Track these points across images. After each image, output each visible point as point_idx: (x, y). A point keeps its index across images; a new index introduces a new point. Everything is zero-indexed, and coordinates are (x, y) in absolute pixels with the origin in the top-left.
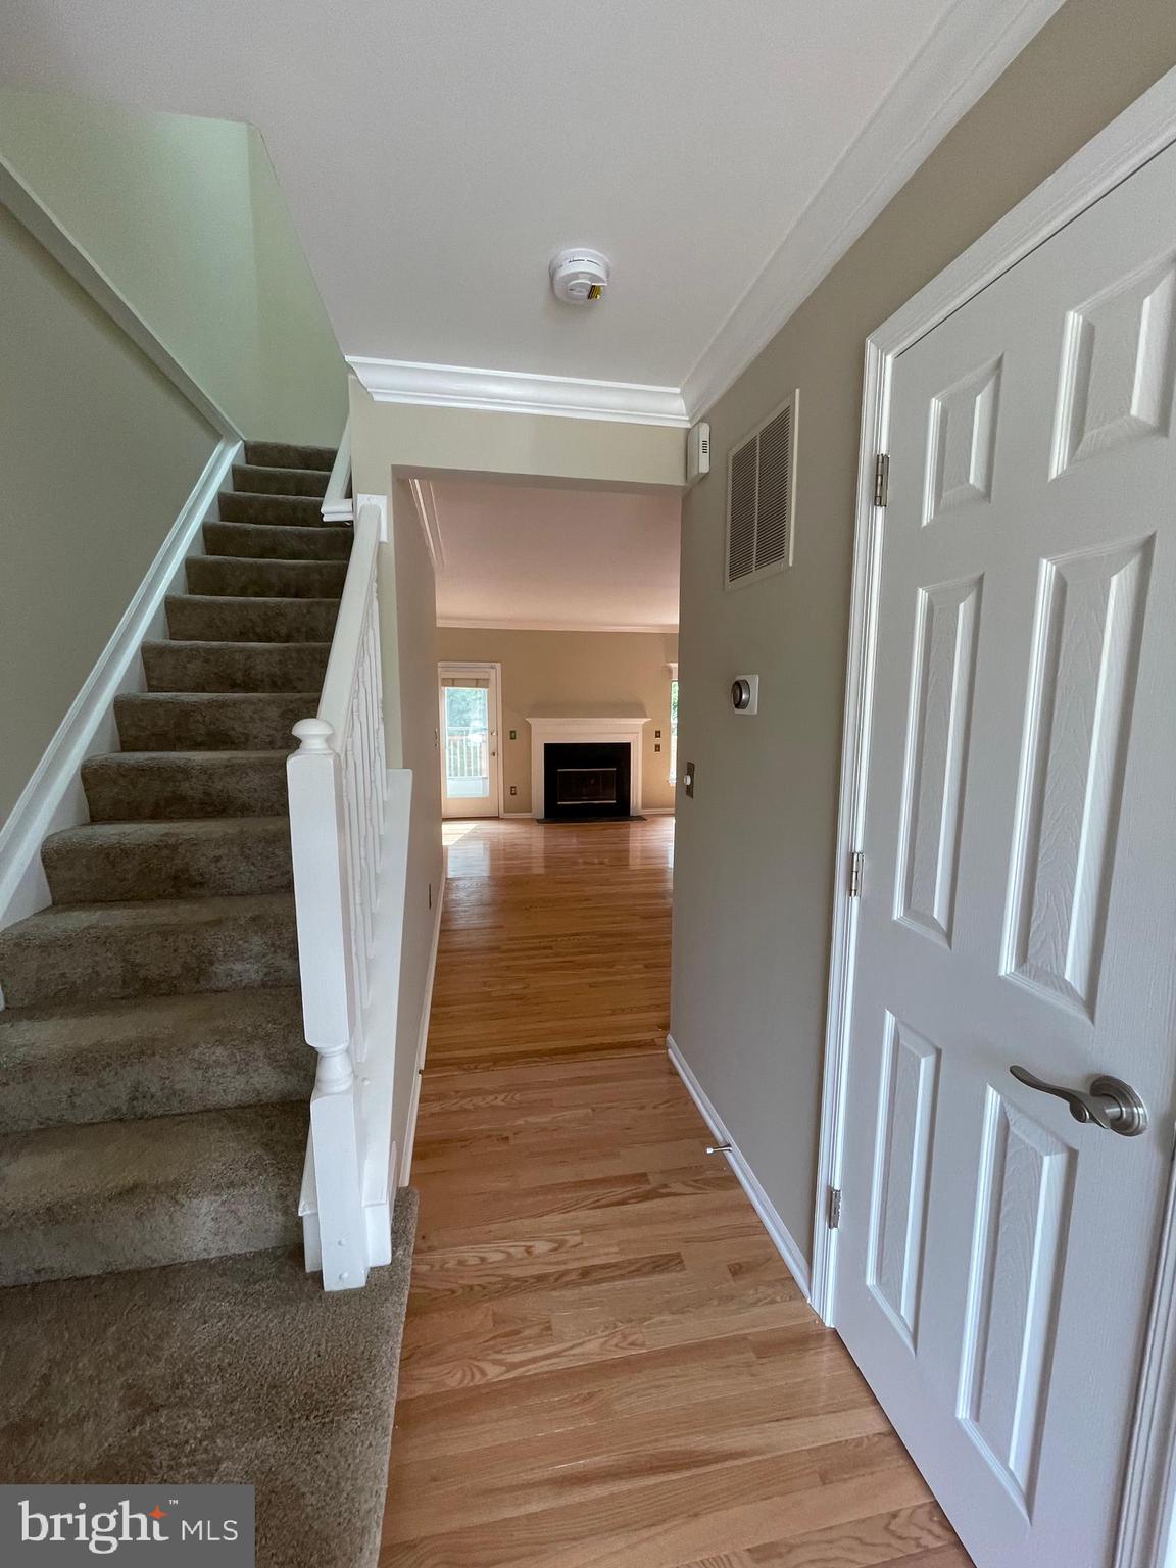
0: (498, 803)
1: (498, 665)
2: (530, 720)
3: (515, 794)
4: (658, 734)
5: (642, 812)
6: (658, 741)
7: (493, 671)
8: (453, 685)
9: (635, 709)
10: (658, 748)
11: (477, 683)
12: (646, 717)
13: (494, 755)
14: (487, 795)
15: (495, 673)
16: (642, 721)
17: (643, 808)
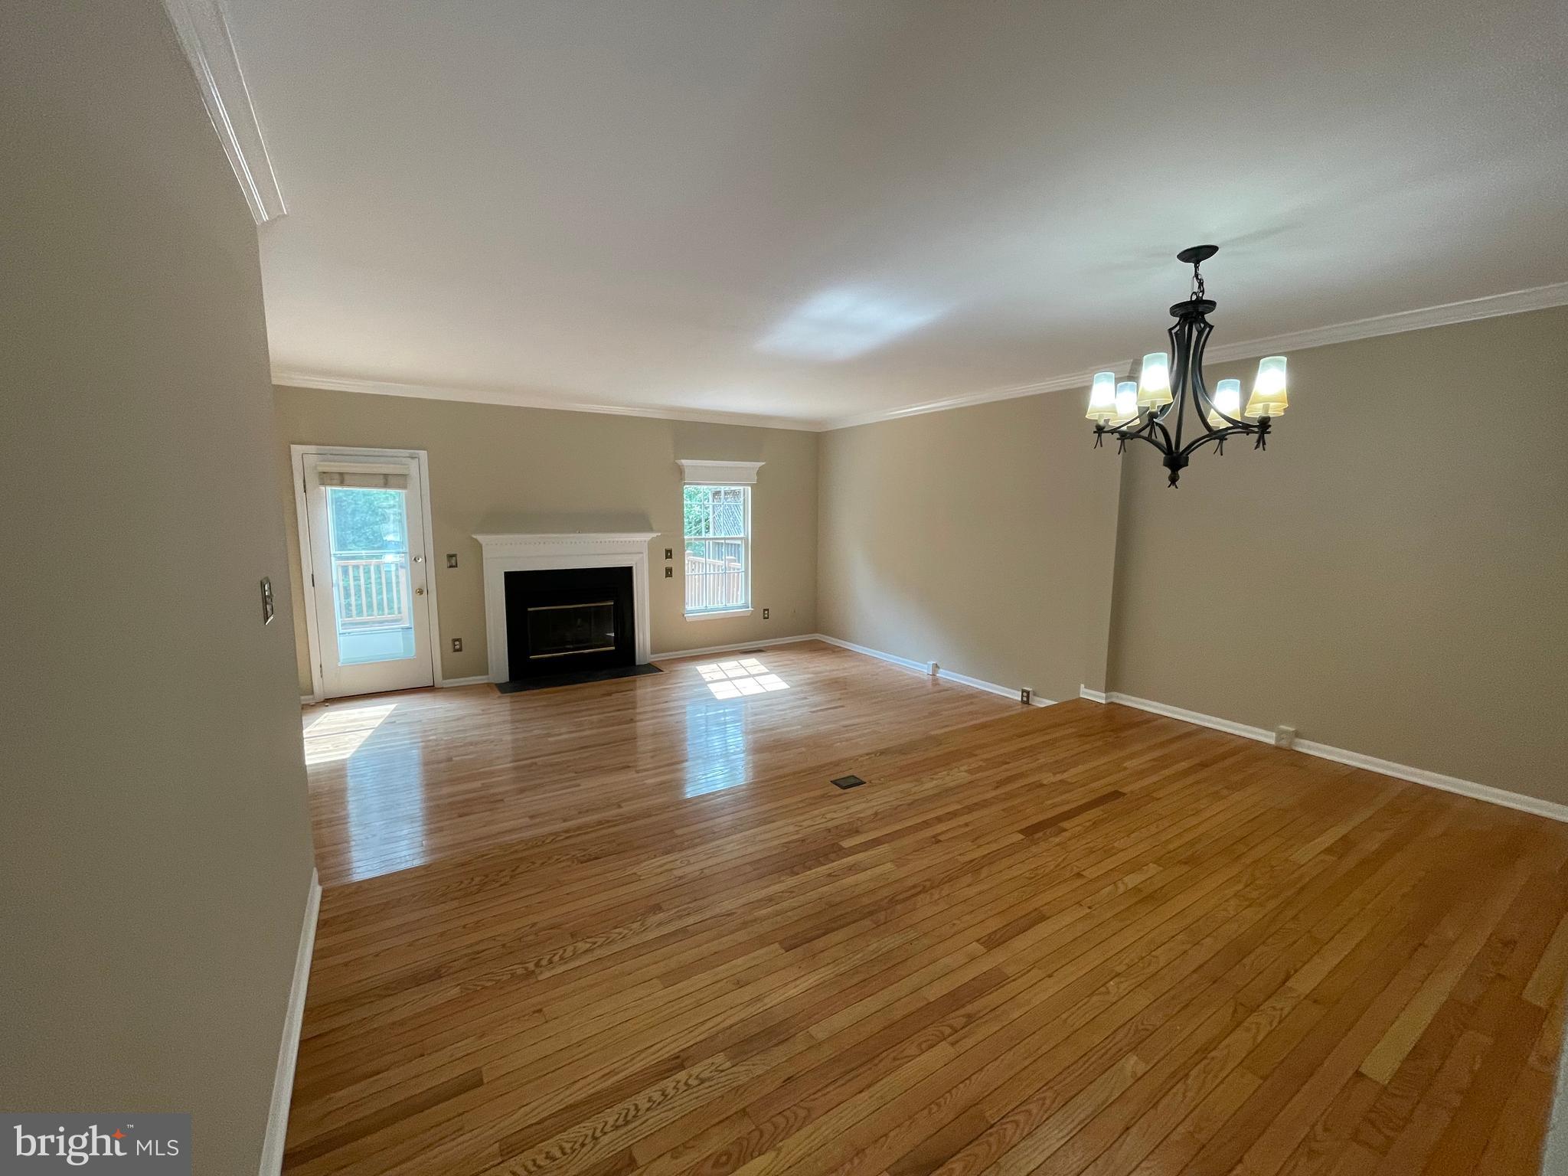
0: (432, 667)
1: (423, 454)
2: (480, 538)
3: (460, 650)
4: (669, 554)
5: (651, 658)
6: (669, 563)
7: (414, 464)
8: (342, 483)
9: (636, 521)
10: (669, 572)
11: (386, 481)
12: (651, 530)
13: (421, 592)
14: (412, 654)
15: (418, 466)
16: (647, 537)
17: (652, 653)
